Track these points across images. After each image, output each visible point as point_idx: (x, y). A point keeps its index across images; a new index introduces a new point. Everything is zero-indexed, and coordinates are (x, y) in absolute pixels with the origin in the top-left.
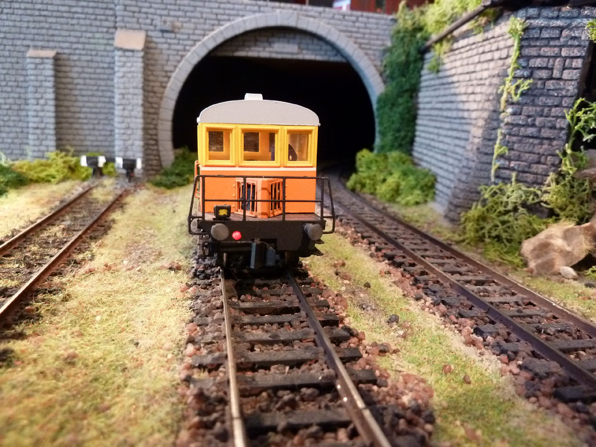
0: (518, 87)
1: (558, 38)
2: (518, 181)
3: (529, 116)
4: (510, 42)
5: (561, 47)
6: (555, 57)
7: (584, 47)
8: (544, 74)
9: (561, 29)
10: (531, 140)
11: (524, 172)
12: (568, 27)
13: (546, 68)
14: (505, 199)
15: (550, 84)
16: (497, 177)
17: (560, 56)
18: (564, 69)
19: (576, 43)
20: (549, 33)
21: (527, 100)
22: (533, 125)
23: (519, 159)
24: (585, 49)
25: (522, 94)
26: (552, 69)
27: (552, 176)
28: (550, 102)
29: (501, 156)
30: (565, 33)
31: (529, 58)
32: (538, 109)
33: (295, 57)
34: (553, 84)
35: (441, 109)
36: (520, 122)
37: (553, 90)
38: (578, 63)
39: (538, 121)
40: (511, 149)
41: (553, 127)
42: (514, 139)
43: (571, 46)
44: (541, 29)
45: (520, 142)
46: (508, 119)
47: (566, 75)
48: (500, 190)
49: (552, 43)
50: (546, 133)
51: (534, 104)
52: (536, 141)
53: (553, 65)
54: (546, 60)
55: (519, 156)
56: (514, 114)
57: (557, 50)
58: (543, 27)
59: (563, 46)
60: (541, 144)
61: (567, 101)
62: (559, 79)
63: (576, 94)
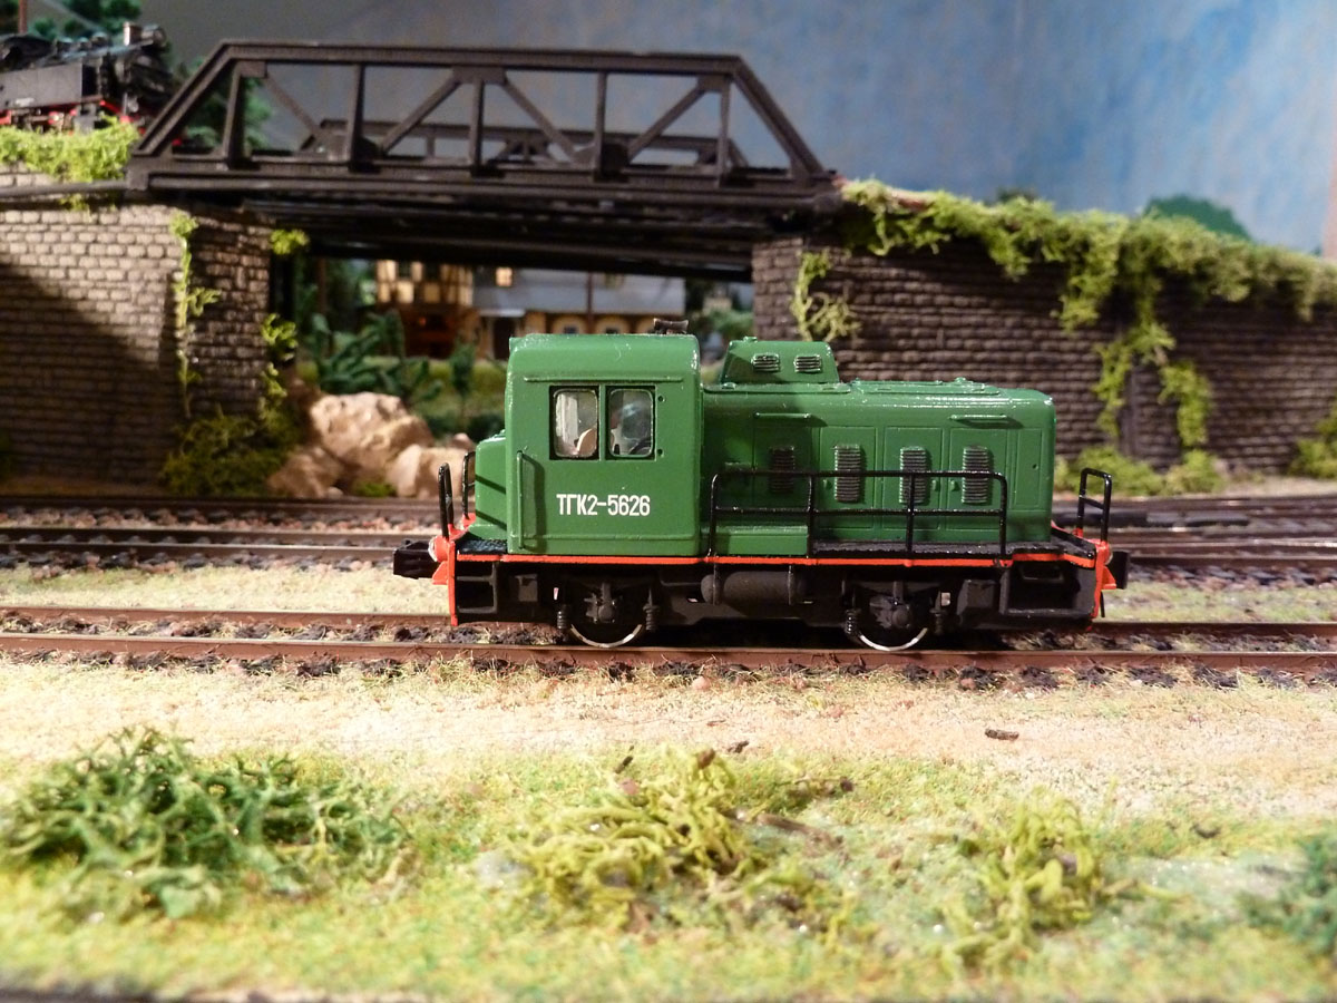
0: (199, 298)
1: (235, 244)
2: (225, 413)
3: (218, 334)
4: (163, 239)
5: (239, 254)
6: (238, 264)
7: (266, 257)
8: (226, 284)
9: (235, 234)
10: (228, 362)
12: (244, 233)
13: (228, 277)
14: (212, 437)
15: (236, 295)
16: (193, 411)
17: (242, 265)
18: (249, 279)
19: (257, 252)
20: (223, 237)
21: (211, 316)
22: (226, 344)
24: (268, 259)
25: (208, 307)
26: (232, 278)
27: (263, 402)
30: (242, 240)
31: (205, 263)
32: (229, 325)
34: (241, 296)
36: (211, 341)
37: (242, 303)
38: (262, 274)
39: (231, 339)
40: (204, 375)
41: (250, 346)
42: (207, 361)
43: (251, 254)
44: (213, 231)
45: (212, 365)
46: (194, 338)
47: (253, 286)
48: (205, 427)
49: (229, 249)
50: (242, 352)
51: (222, 319)
52: (235, 363)
53: (236, 274)
54: (225, 268)
56: (198, 331)
57: (235, 258)
58: (216, 229)
59: (242, 253)
60: (240, 365)
61: (257, 316)
62: (246, 291)
63: (270, 309)
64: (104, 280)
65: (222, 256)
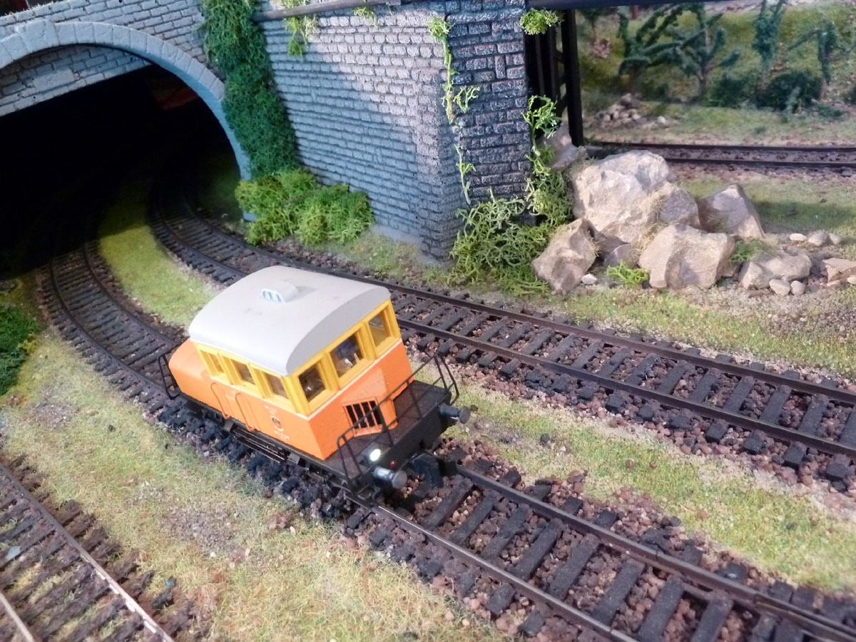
0: (463, 96)
1: (489, 34)
2: (497, 196)
3: (484, 125)
4: (431, 39)
5: (495, 43)
6: (493, 55)
7: (520, 40)
8: (486, 76)
9: (489, 23)
10: (495, 150)
11: (498, 185)
12: (497, 21)
13: (487, 69)
14: (488, 220)
15: (496, 86)
17: (498, 54)
18: (506, 68)
19: (510, 37)
20: (478, 29)
21: (477, 108)
22: (493, 134)
23: (489, 172)
24: (522, 42)
25: (470, 103)
26: (493, 70)
27: (529, 181)
28: (502, 106)
29: (468, 174)
30: (495, 27)
31: (464, 61)
32: (492, 115)
33: (73, 88)
34: (500, 86)
35: (334, 107)
36: (478, 134)
37: (502, 92)
38: (519, 59)
39: (497, 128)
40: (477, 164)
41: (514, 132)
42: (477, 152)
43: (506, 41)
44: (467, 25)
45: (484, 154)
47: (511, 74)
48: (482, 210)
49: (484, 40)
50: (507, 139)
51: (486, 111)
52: (502, 150)
53: (494, 65)
54: (483, 60)
55: (488, 169)
56: (467, 126)
57: (492, 47)
58: (469, 23)
59: (498, 42)
60: (507, 151)
62: (505, 79)
64: (397, 77)
65: (479, 49)
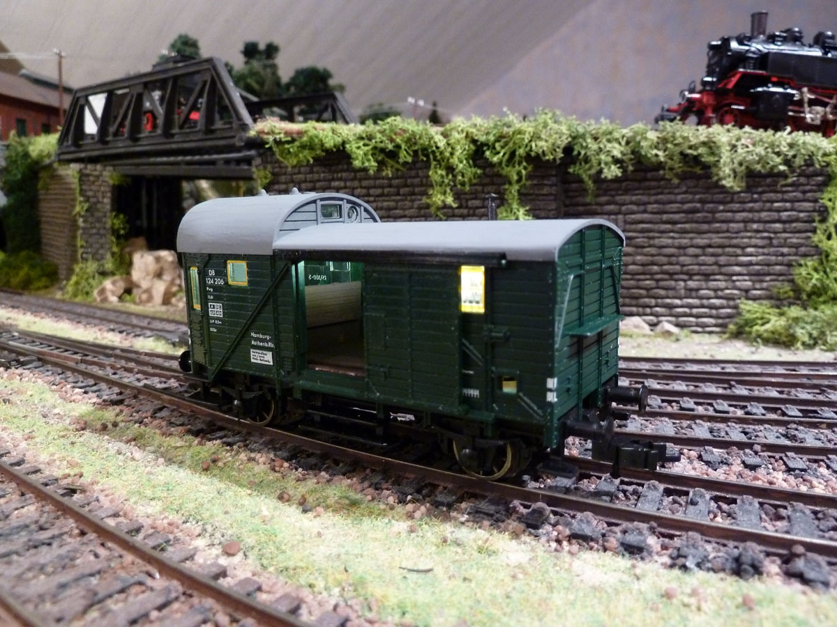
0: (82, 208)
1: (98, 181)
3: (92, 223)
5: (100, 186)
6: (98, 191)
8: (95, 200)
9: (98, 177)
10: (96, 236)
11: (95, 254)
12: (101, 176)
13: (95, 197)
15: (99, 205)
16: (82, 258)
17: (101, 191)
18: (104, 197)
19: (106, 184)
20: (93, 178)
21: (88, 214)
22: (94, 227)
23: (91, 246)
24: (111, 187)
25: (87, 210)
26: (97, 198)
28: (101, 214)
29: (82, 247)
30: (100, 179)
31: (85, 191)
32: (96, 219)
35: (53, 218)
36: (89, 226)
37: (101, 208)
38: (109, 195)
39: (97, 225)
41: (105, 228)
43: (104, 186)
47: (105, 200)
49: (95, 184)
50: (102, 232)
51: (92, 215)
52: (98, 237)
53: (98, 195)
54: (94, 192)
57: (98, 187)
60: (101, 238)
61: (108, 214)
62: (102, 203)
63: (112, 211)
65: (93, 188)
